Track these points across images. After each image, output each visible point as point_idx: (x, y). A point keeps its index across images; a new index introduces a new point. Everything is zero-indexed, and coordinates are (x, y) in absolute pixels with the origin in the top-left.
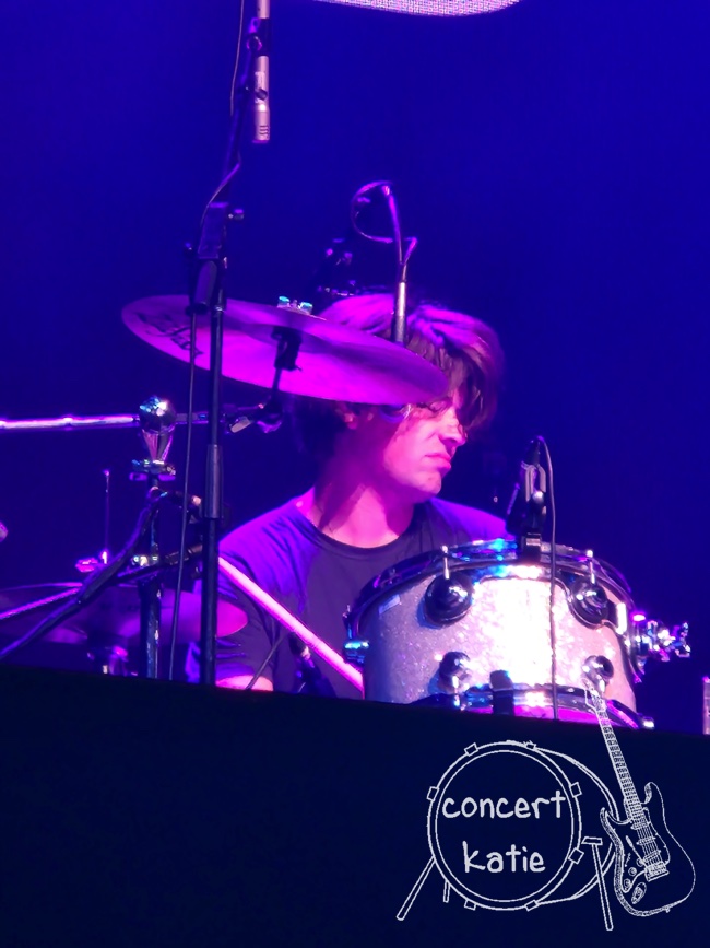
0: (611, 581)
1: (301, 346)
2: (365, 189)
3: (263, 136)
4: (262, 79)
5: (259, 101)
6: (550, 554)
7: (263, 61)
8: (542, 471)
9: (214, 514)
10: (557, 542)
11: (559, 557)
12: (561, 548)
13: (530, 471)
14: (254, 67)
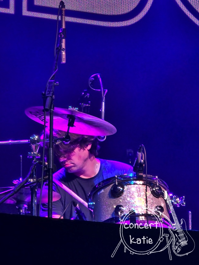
0: (163, 185)
1: (75, 120)
2: (92, 76)
3: (64, 61)
4: (63, 45)
5: (63, 51)
6: (145, 177)
7: (64, 40)
8: (143, 154)
9: (51, 167)
10: (147, 174)
11: (148, 178)
12: (149, 176)
13: (140, 154)
14: (61, 42)
